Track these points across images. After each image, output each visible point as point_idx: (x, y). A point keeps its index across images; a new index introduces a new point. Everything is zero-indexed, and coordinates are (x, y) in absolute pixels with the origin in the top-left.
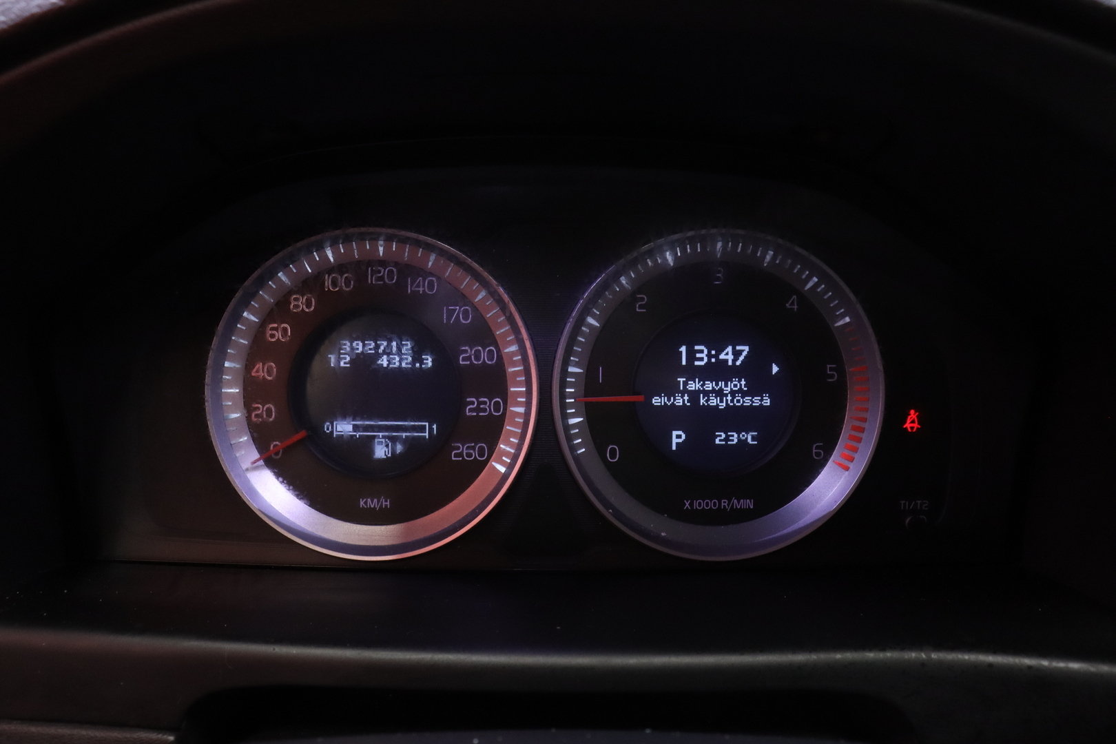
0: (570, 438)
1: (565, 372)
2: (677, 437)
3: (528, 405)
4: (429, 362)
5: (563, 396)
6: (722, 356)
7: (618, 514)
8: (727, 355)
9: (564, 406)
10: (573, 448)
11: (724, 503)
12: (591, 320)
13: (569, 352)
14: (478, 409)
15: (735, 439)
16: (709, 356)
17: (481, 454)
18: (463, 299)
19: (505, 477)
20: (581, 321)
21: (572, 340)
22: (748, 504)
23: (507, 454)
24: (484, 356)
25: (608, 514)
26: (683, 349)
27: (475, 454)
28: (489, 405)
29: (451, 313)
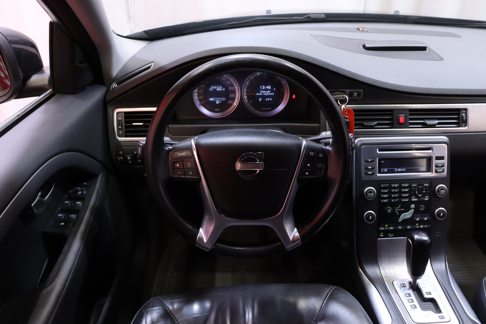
0: (245, 100)
1: (244, 91)
2: (260, 99)
3: (239, 95)
4: (224, 89)
5: (244, 94)
6: (267, 88)
7: (252, 110)
8: (267, 87)
9: (244, 95)
10: (245, 101)
11: (267, 109)
12: (247, 83)
13: (244, 88)
14: (232, 96)
15: (269, 99)
16: (265, 87)
17: (232, 102)
18: (230, 81)
19: (236, 105)
20: (246, 83)
21: (245, 86)
22: (270, 109)
23: (236, 102)
24: (232, 88)
25: (250, 110)
26: (261, 87)
27: (231, 102)
28: (233, 95)
29: (227, 83)
